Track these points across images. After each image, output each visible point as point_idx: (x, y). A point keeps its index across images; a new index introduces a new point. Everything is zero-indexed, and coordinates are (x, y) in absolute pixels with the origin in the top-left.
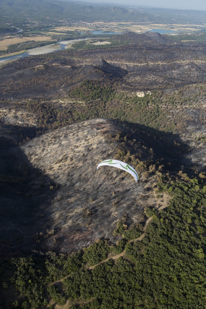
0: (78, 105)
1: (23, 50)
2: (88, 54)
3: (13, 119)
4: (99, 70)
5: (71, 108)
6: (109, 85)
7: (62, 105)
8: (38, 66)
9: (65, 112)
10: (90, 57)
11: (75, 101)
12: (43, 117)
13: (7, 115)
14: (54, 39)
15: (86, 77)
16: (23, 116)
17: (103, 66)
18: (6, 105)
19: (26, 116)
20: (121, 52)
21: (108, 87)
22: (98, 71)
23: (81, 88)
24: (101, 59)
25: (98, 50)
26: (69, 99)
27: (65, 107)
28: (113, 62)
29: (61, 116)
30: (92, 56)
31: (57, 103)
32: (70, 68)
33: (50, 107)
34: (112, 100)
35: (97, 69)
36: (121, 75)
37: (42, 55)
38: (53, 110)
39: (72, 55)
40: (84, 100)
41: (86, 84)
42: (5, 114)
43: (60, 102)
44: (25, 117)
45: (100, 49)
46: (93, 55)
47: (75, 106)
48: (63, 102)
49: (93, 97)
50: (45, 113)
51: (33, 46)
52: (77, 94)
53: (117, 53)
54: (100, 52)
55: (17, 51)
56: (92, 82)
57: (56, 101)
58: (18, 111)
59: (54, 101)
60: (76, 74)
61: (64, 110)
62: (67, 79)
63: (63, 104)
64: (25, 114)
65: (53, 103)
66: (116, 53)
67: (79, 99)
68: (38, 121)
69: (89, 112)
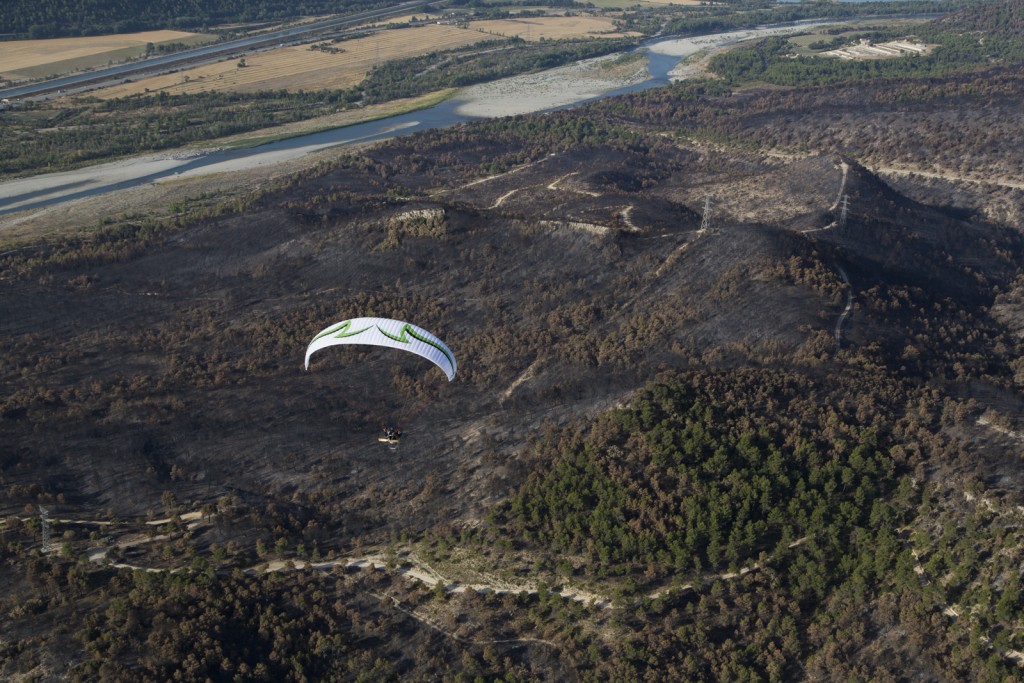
0: (560, 621)
1: (442, 85)
2: (782, 119)
4: (806, 264)
6: (869, 421)
7: (420, 616)
8: (405, 216)
10: (790, 138)
11: (542, 577)
14: (630, 26)
15: (705, 317)
17: (851, 221)
20: (986, 113)
21: (851, 444)
22: (794, 272)
23: (614, 451)
24: (845, 167)
25: (844, 96)
26: (493, 557)
27: (437, 637)
28: (927, 174)
30: (801, 134)
31: (386, 581)
34: (872, 584)
35: (794, 261)
36: (979, 276)
37: (519, 117)
40: (613, 574)
41: (659, 415)
43: (414, 574)
45: (855, 90)
46: (809, 128)
47: (529, 627)
48: (431, 580)
49: (703, 542)
52: (565, 509)
53: (961, 118)
54: (856, 108)
56: (719, 394)
59: (367, 562)
60: (634, 284)
63: (434, 604)
65: (349, 580)
66: (954, 115)
67: (578, 561)
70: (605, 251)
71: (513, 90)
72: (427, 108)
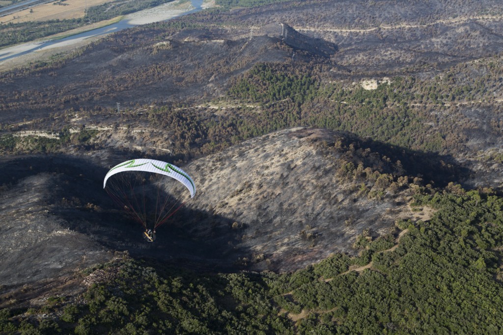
0: (247, 111)
1: (117, 15)
2: (254, 16)
3: (125, 142)
4: (281, 44)
5: (234, 117)
6: (306, 72)
7: (216, 114)
8: (158, 44)
9: (222, 125)
10: (258, 22)
11: (241, 104)
12: (183, 136)
13: (111, 135)
15: (257, 59)
16: (144, 136)
17: (288, 38)
18: (107, 118)
19: (150, 135)
20: (321, 9)
21: (303, 76)
22: (279, 46)
23: (250, 79)
24: (282, 25)
25: (272, 8)
26: (229, 101)
27: (222, 117)
28: (305, 30)
29: (216, 133)
30: (261, 20)
31: (205, 109)
32: (224, 44)
33: (192, 118)
34: (312, 99)
35: (278, 43)
36: (325, 52)
37: (157, 23)
38: (198, 123)
39: (220, 20)
40: (257, 102)
41: (259, 71)
42: (108, 135)
43: (212, 107)
44: (147, 139)
45: (276, 6)
46: (264, 18)
47: (241, 113)
48: (216, 108)
49: (274, 95)
50: (185, 128)
51: (136, 7)
52: (243, 91)
53: (314, 11)
54: (278, 11)
55: (106, 19)
56: (271, 67)
57: (203, 106)
58: (133, 127)
59: (200, 107)
60: (235, 54)
61: (220, 123)
62: (219, 65)
63: (218, 112)
64: (147, 131)
65: (197, 110)
66: (311, 10)
67: (249, 100)
68: (173, 144)
69: (270, 124)
70: (224, 46)
71: (145, 15)
72: (116, 23)
